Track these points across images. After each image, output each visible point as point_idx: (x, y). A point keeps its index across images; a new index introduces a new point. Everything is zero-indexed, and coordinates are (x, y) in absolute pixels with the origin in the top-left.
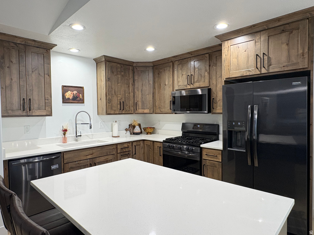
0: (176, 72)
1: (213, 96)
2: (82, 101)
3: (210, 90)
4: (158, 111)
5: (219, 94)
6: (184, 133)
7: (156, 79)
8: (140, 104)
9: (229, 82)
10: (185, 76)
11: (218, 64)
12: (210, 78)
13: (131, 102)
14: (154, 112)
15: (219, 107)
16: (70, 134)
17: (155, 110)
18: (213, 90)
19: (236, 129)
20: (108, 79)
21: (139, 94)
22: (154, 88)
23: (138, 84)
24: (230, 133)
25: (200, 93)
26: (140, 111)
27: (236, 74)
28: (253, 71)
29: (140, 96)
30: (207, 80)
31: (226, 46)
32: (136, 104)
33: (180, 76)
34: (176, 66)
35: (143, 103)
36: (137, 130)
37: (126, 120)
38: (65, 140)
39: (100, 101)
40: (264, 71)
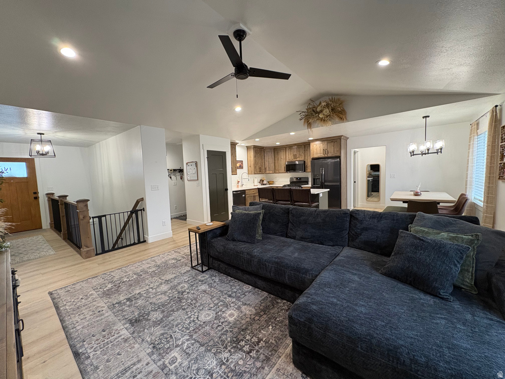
0: (287, 153)
1: (306, 164)
2: (242, 168)
3: (304, 162)
4: (277, 172)
5: (309, 164)
6: (291, 183)
7: (276, 156)
8: (267, 168)
9: (314, 159)
10: (292, 155)
11: (308, 150)
12: (305, 156)
13: (263, 168)
14: (275, 173)
15: (309, 169)
16: (240, 184)
17: (275, 171)
18: (306, 162)
19: (316, 177)
20: (255, 157)
21: (267, 163)
22: (275, 160)
23: (266, 158)
24: (314, 179)
25: (297, 163)
26: (268, 172)
27: (316, 156)
28: (322, 155)
29: (267, 165)
30: (303, 157)
31: (312, 144)
32: (265, 169)
33: (290, 154)
34: (287, 150)
35: (269, 168)
36: (265, 182)
37: (259, 177)
38: (238, 186)
39: (250, 168)
40: (326, 155)
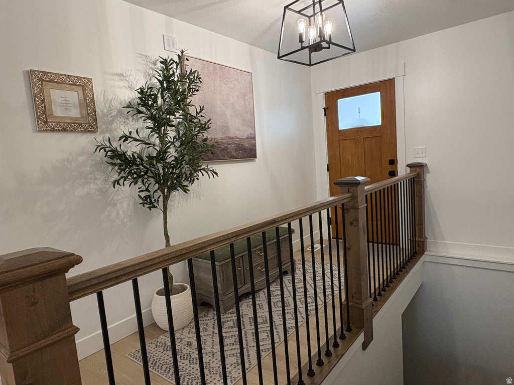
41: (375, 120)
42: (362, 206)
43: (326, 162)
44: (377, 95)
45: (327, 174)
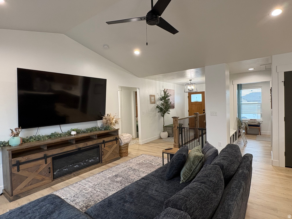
41: (200, 100)
42: (198, 117)
43: (188, 109)
44: (201, 95)
45: (188, 112)
